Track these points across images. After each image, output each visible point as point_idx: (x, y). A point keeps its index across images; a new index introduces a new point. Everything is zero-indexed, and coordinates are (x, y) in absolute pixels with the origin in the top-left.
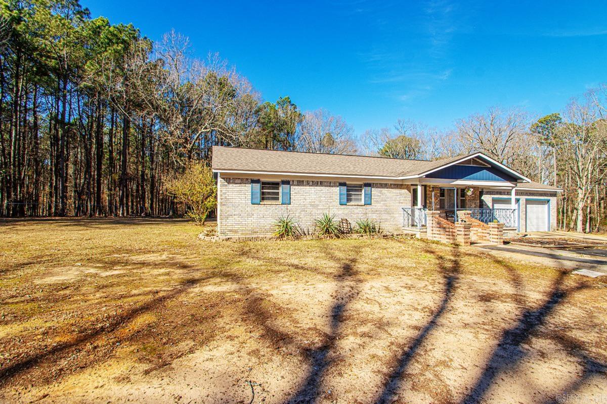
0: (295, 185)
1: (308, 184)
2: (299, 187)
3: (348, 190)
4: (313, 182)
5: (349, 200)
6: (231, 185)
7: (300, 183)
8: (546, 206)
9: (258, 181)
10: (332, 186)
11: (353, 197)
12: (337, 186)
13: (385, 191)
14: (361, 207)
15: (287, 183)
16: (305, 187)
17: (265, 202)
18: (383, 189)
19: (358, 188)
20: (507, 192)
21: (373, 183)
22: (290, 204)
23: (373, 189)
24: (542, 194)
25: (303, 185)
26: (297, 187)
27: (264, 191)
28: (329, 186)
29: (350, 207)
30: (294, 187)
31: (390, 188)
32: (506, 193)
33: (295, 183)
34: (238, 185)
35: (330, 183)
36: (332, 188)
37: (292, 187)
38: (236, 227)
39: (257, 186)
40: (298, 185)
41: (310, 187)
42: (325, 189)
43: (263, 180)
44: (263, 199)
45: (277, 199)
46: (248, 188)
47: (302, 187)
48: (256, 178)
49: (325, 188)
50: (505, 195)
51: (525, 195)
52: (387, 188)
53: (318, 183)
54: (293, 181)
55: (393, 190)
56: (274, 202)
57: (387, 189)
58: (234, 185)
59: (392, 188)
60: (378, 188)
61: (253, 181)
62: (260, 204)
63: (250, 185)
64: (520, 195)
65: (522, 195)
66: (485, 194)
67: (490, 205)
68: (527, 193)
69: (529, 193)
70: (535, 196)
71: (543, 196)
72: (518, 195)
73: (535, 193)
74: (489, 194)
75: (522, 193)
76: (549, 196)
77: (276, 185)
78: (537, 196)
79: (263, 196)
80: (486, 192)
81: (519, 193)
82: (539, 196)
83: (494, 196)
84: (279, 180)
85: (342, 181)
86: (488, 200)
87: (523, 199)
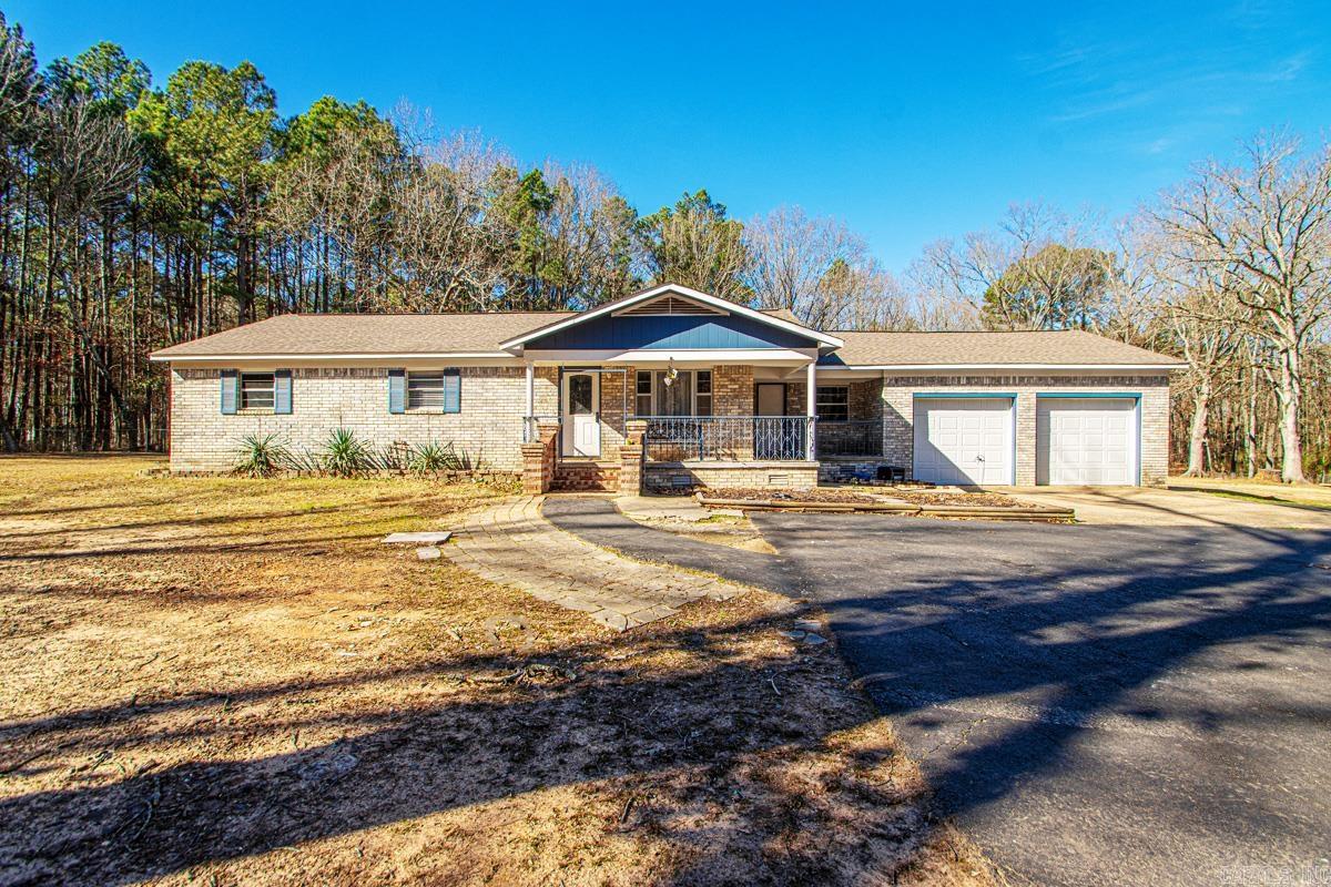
0: (301, 378)
1: (326, 374)
2: (310, 381)
3: (412, 385)
4: (336, 370)
5: (415, 404)
6: (189, 382)
7: (311, 373)
8: (1132, 413)
9: (233, 373)
10: (376, 377)
11: (426, 397)
12: (386, 377)
13: (492, 382)
14: (437, 418)
15: (286, 373)
16: (321, 381)
17: (250, 410)
18: (488, 380)
19: (435, 379)
20: (968, 378)
21: (466, 369)
22: (292, 413)
23: (464, 380)
24: (1107, 379)
25: (316, 377)
26: (305, 381)
27: (247, 390)
28: (370, 377)
29: (414, 418)
30: (300, 381)
31: (506, 377)
32: (964, 381)
33: (302, 373)
34: (201, 381)
35: (371, 371)
36: (375, 381)
37: (295, 381)
38: (196, 456)
39: (232, 382)
40: (307, 378)
41: (332, 381)
42: (359, 383)
44: (245, 404)
45: (272, 404)
46: (216, 385)
47: (316, 381)
48: (229, 368)
49: (359, 381)
50: (959, 384)
51: (1035, 384)
52: (499, 377)
53: (345, 372)
54: (298, 371)
55: (512, 380)
56: (265, 409)
57: (497, 380)
58: (195, 382)
59: (510, 377)
60: (480, 376)
61: (225, 374)
62: (236, 414)
63: (219, 381)
64: (1016, 385)
65: (1026, 385)
66: (889, 385)
67: (907, 414)
68: (1042, 378)
69: (1052, 378)
70: (1074, 385)
71: (1112, 385)
72: (1007, 384)
73: (1075, 378)
74: (904, 385)
75: (1024, 379)
76: (1137, 385)
77: (267, 378)
78: (1084, 385)
79: (244, 400)
80: (896, 380)
81: (1014, 378)
82: (1093, 384)
83: (920, 388)
84: (272, 370)
85: (397, 367)
86: (898, 400)
87: (1027, 395)
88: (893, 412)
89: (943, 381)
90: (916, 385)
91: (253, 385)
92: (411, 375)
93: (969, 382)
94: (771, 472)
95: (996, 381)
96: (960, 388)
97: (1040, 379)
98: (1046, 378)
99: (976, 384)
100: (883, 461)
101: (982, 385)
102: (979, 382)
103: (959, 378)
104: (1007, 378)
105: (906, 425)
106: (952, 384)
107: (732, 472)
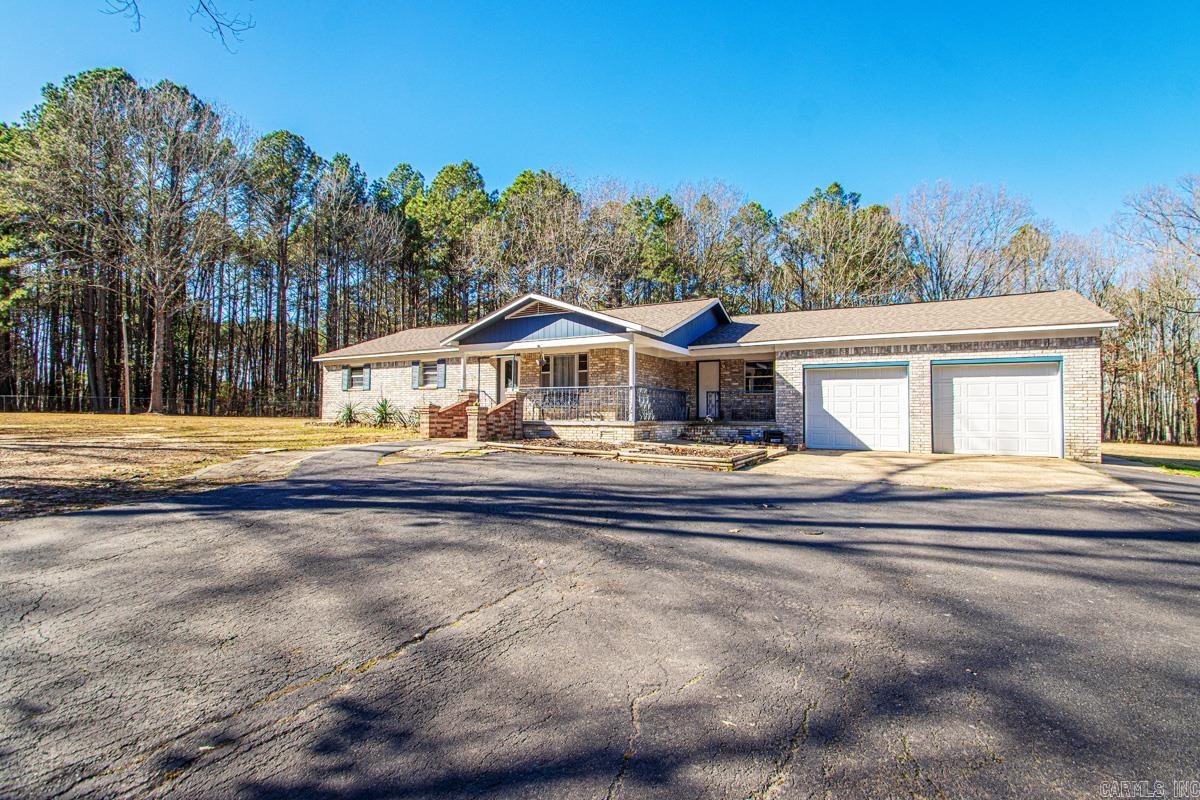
0: (374, 369)
1: (385, 366)
2: (378, 370)
3: (425, 370)
4: (389, 363)
5: (425, 383)
6: (330, 373)
7: (379, 365)
8: (1056, 379)
9: (347, 367)
10: (406, 367)
11: (431, 379)
12: (412, 366)
14: (434, 391)
15: (368, 366)
16: (383, 370)
17: (353, 388)
19: (434, 366)
22: (370, 389)
23: (448, 366)
25: (381, 367)
26: (376, 370)
27: (352, 377)
28: (404, 367)
29: (424, 392)
30: (374, 371)
32: (852, 352)
33: (375, 366)
34: (335, 372)
35: (405, 362)
36: (406, 369)
37: (372, 371)
38: (329, 415)
39: (346, 371)
40: (377, 368)
41: (387, 370)
42: (399, 371)
43: (353, 365)
44: (351, 385)
45: (363, 384)
46: (340, 374)
47: (380, 370)
48: (346, 364)
49: (399, 369)
50: (847, 355)
51: (929, 351)
53: (393, 364)
54: (373, 364)
56: (359, 388)
58: (332, 373)
61: (344, 367)
62: (347, 391)
63: (341, 372)
64: (908, 354)
65: (918, 353)
66: (780, 358)
67: (797, 384)
68: (937, 346)
69: (948, 345)
70: (975, 351)
71: (1022, 348)
72: (898, 352)
73: (977, 344)
74: (793, 358)
75: (915, 347)
76: (1056, 348)
77: (360, 369)
78: (986, 350)
79: (351, 383)
80: (787, 354)
81: (905, 347)
82: (998, 349)
83: (809, 360)
84: (362, 364)
85: (416, 359)
86: (789, 372)
87: (920, 363)
88: (784, 382)
89: (831, 353)
90: (806, 357)
91: (354, 371)
92: (425, 364)
93: (858, 352)
94: (601, 429)
95: (886, 351)
96: (849, 358)
97: (935, 346)
98: (941, 346)
99: (865, 354)
100: (776, 426)
101: (871, 355)
102: (868, 352)
103: (847, 349)
104: (898, 347)
105: (797, 394)
106: (840, 355)
107: (576, 429)
